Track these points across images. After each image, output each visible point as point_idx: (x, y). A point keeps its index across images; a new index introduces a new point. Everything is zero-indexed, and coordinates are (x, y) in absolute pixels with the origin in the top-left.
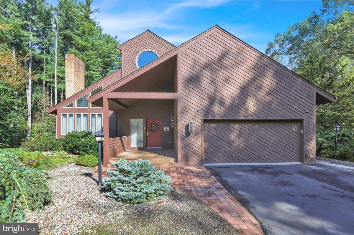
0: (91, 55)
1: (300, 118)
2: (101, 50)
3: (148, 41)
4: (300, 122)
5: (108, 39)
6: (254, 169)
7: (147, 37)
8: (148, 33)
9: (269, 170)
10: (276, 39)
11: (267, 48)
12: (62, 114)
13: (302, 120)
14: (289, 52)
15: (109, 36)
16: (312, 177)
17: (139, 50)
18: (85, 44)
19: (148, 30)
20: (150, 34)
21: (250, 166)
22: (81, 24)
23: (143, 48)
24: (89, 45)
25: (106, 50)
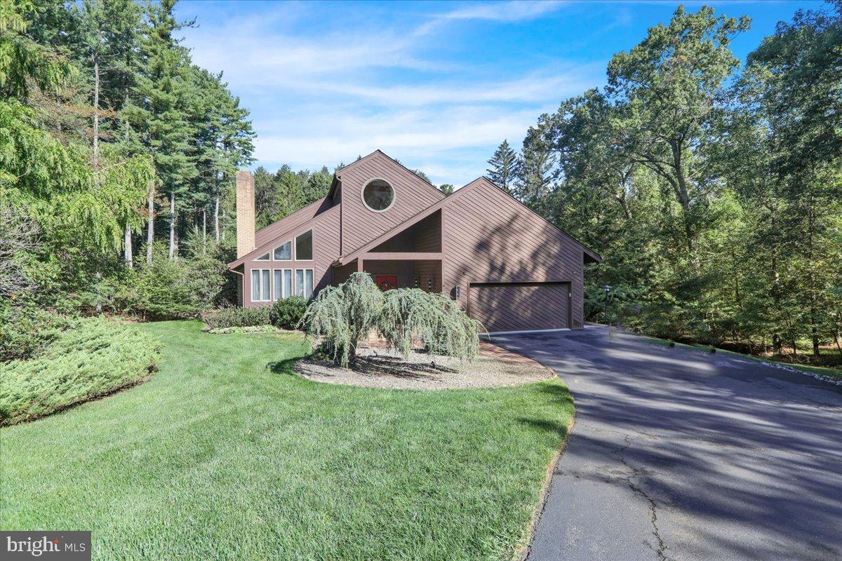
0: (175, 120)
1: (567, 279)
2: (191, 106)
3: (378, 165)
4: (568, 283)
5: (204, 80)
6: (524, 336)
7: (376, 160)
8: (378, 153)
9: (538, 337)
10: (541, 124)
11: (527, 136)
12: (253, 271)
13: (570, 282)
14: (560, 146)
15: (205, 73)
16: (576, 340)
17: (366, 179)
18: (163, 96)
19: (379, 150)
20: (380, 155)
21: (519, 334)
22: (154, 51)
23: (371, 175)
24: (173, 99)
25: (201, 107)
